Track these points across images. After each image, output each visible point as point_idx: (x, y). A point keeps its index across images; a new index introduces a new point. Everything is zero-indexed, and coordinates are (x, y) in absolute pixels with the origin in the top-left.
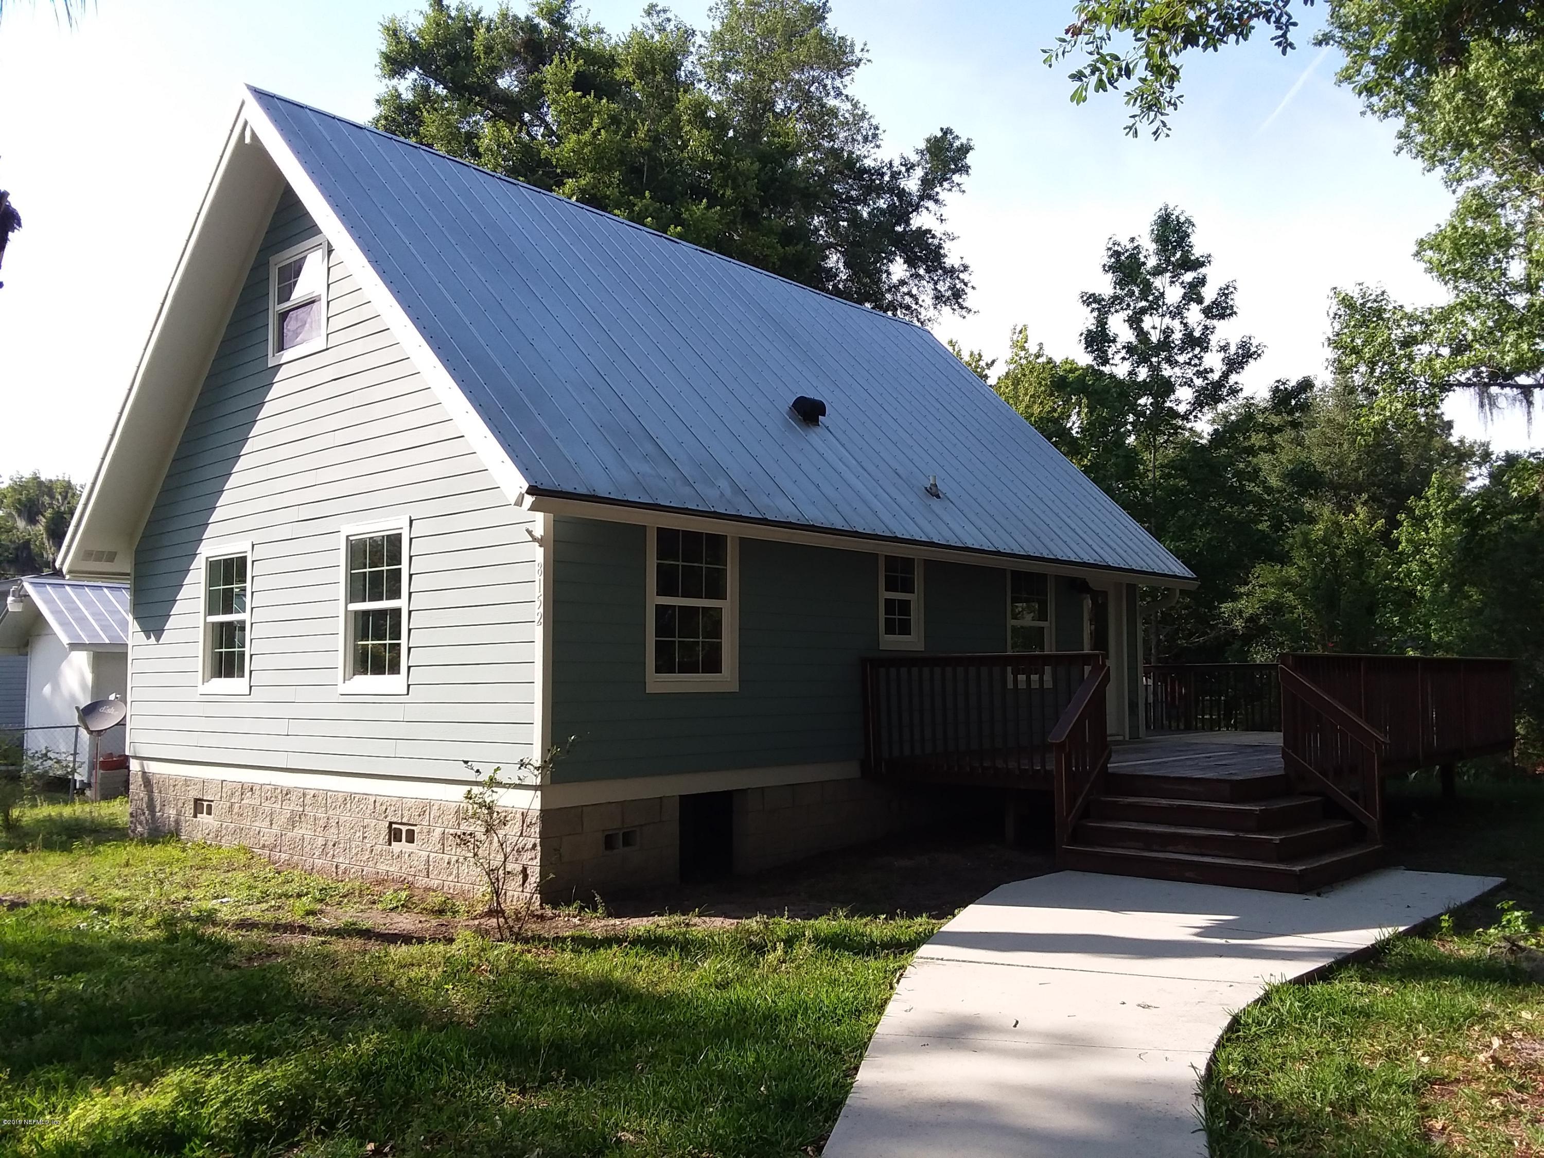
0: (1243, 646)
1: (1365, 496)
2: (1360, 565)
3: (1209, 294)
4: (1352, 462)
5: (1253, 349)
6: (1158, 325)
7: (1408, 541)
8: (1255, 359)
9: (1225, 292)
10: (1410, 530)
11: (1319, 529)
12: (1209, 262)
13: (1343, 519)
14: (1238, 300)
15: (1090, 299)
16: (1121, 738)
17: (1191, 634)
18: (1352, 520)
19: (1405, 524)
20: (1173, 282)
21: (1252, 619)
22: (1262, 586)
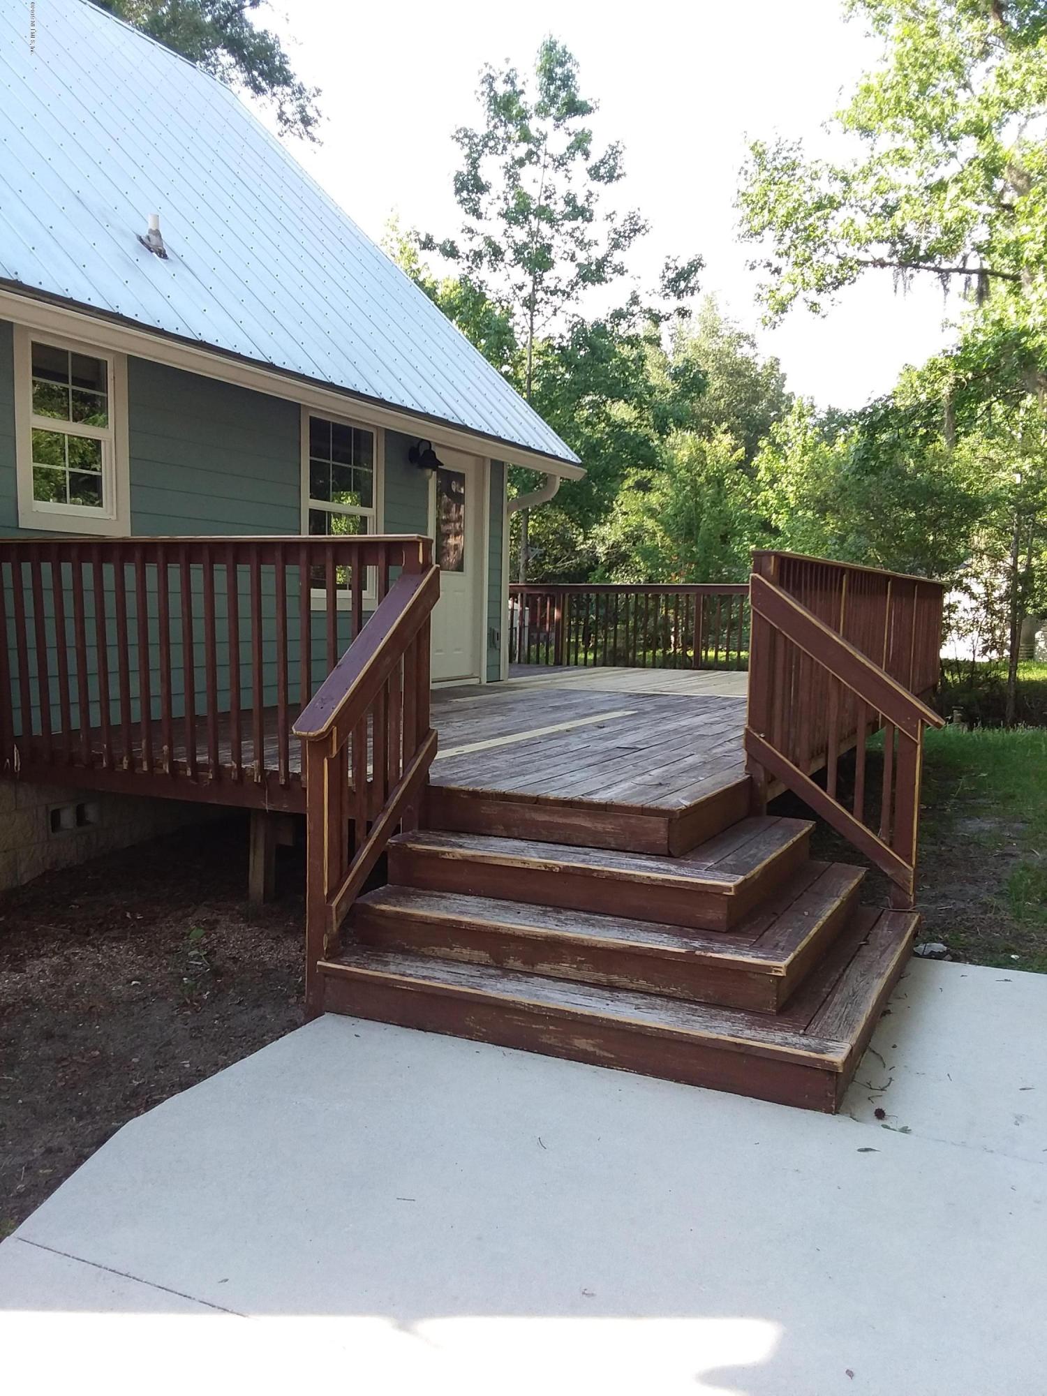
0: (605, 572)
1: (725, 426)
2: (719, 493)
3: (598, 150)
4: (716, 389)
5: (641, 223)
6: (539, 179)
7: (768, 469)
8: (644, 235)
9: (614, 152)
10: (770, 457)
11: (684, 455)
12: (597, 108)
13: (706, 445)
14: (626, 163)
15: (464, 136)
16: (474, 681)
17: (556, 560)
18: (715, 446)
19: (766, 450)
20: (558, 127)
21: (616, 545)
22: (625, 513)
